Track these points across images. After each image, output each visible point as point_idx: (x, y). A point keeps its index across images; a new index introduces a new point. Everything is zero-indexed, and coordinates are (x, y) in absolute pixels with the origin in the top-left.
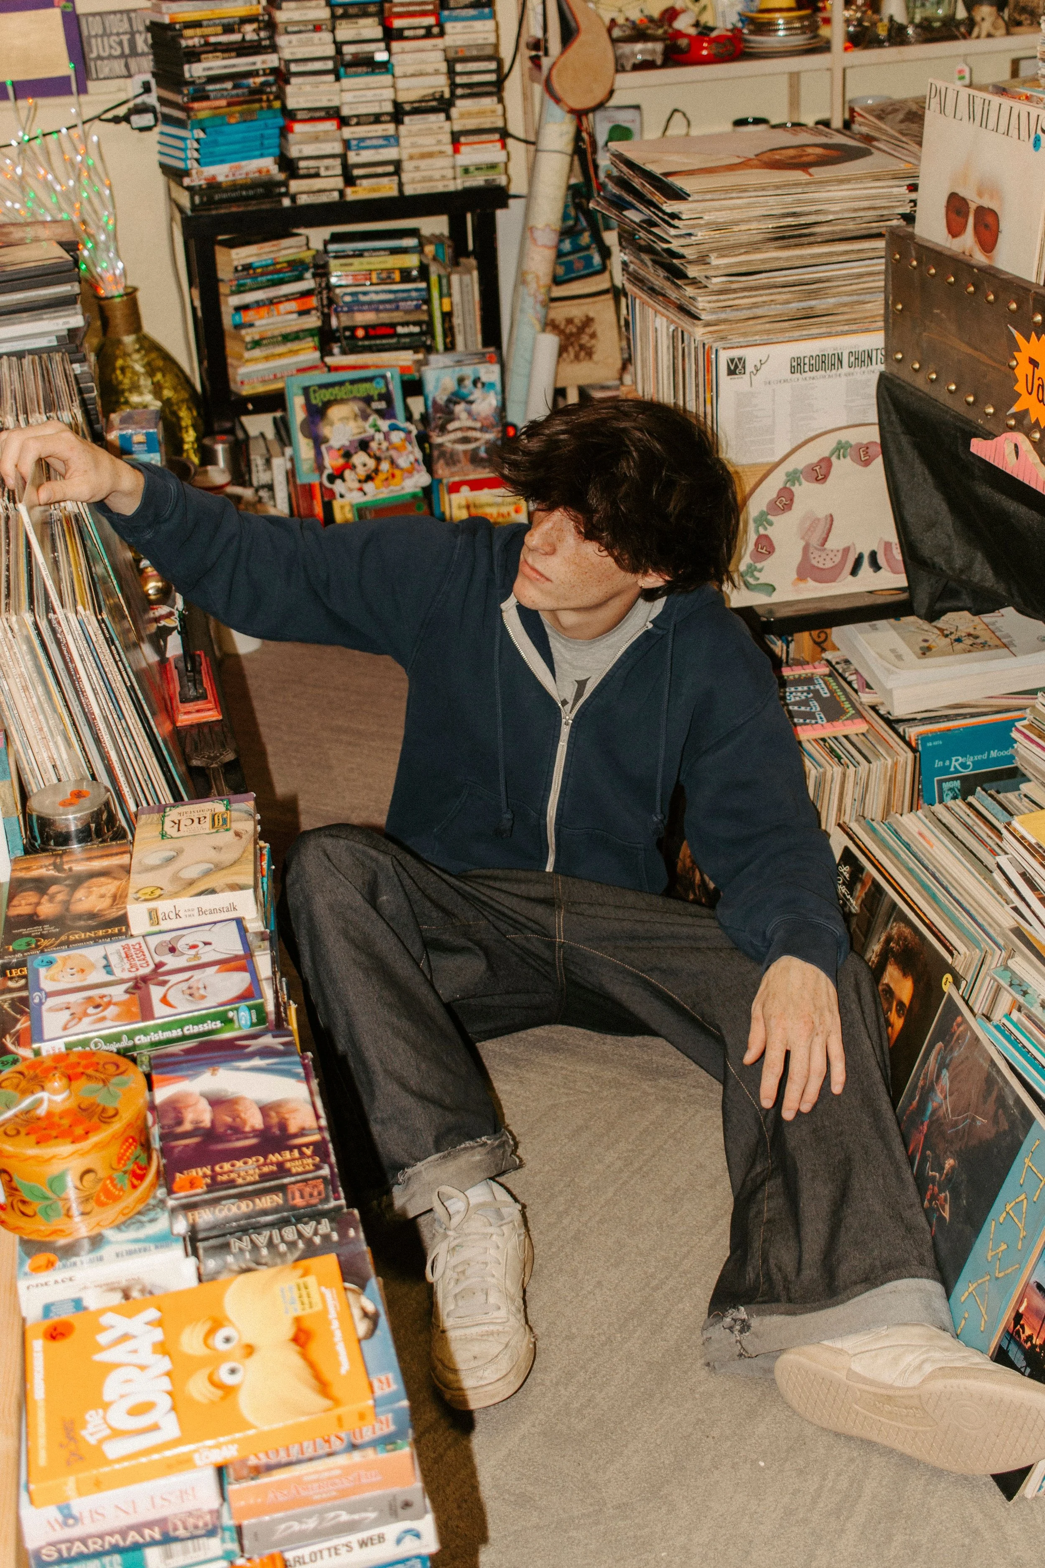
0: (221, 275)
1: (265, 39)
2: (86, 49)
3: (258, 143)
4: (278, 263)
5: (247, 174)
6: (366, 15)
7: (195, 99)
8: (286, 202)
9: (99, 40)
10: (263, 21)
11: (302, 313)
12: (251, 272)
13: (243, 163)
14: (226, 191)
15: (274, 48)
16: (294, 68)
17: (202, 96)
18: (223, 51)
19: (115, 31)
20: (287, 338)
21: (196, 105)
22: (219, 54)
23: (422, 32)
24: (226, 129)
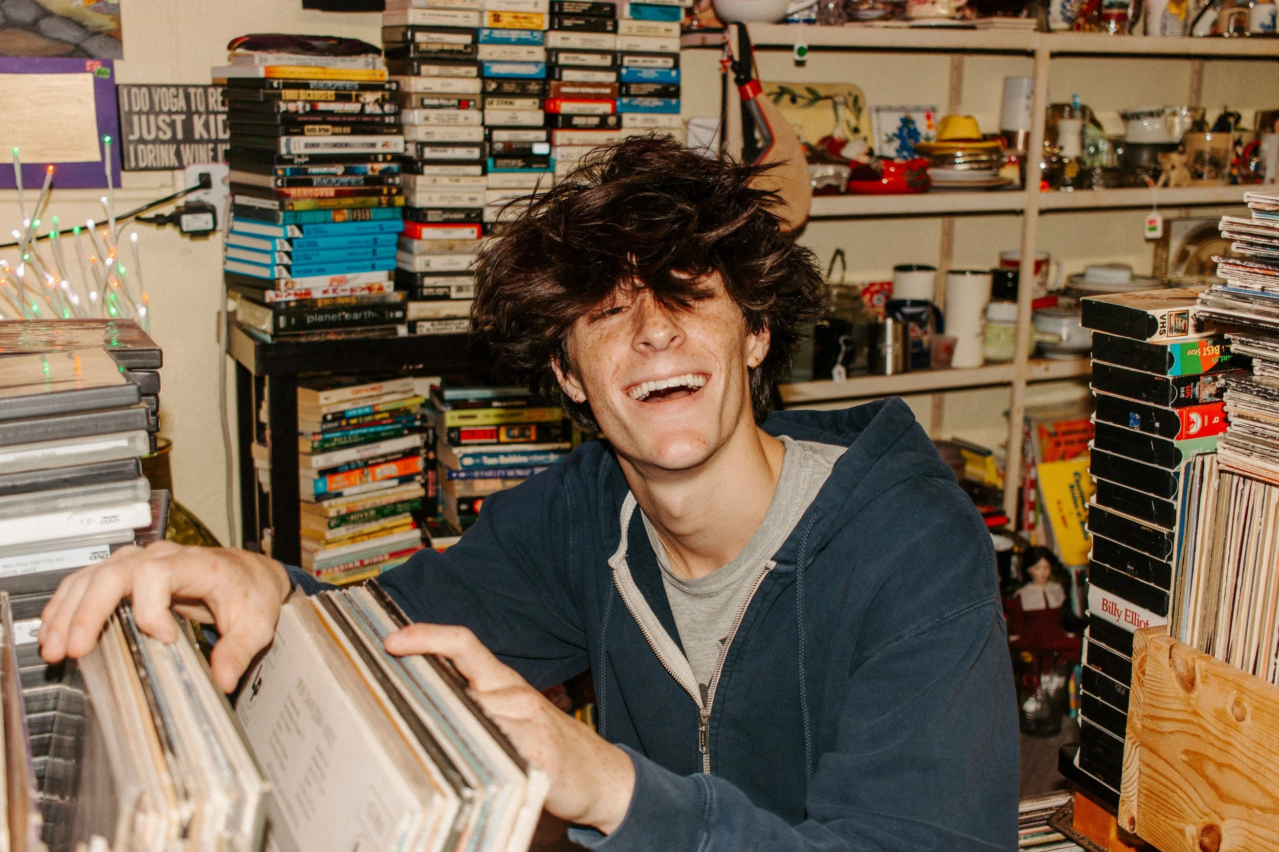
0: (302, 427)
1: (389, 115)
2: (124, 129)
3: (370, 250)
4: (379, 412)
5: (352, 290)
6: (525, 94)
7: (291, 183)
8: (402, 331)
9: (144, 118)
10: (390, 90)
11: (405, 479)
12: (344, 423)
13: (349, 276)
14: (322, 311)
15: (398, 128)
16: (429, 153)
17: (301, 180)
18: (334, 124)
19: (165, 109)
20: (383, 512)
21: (293, 191)
22: (329, 127)
23: (595, 121)
24: (329, 228)
